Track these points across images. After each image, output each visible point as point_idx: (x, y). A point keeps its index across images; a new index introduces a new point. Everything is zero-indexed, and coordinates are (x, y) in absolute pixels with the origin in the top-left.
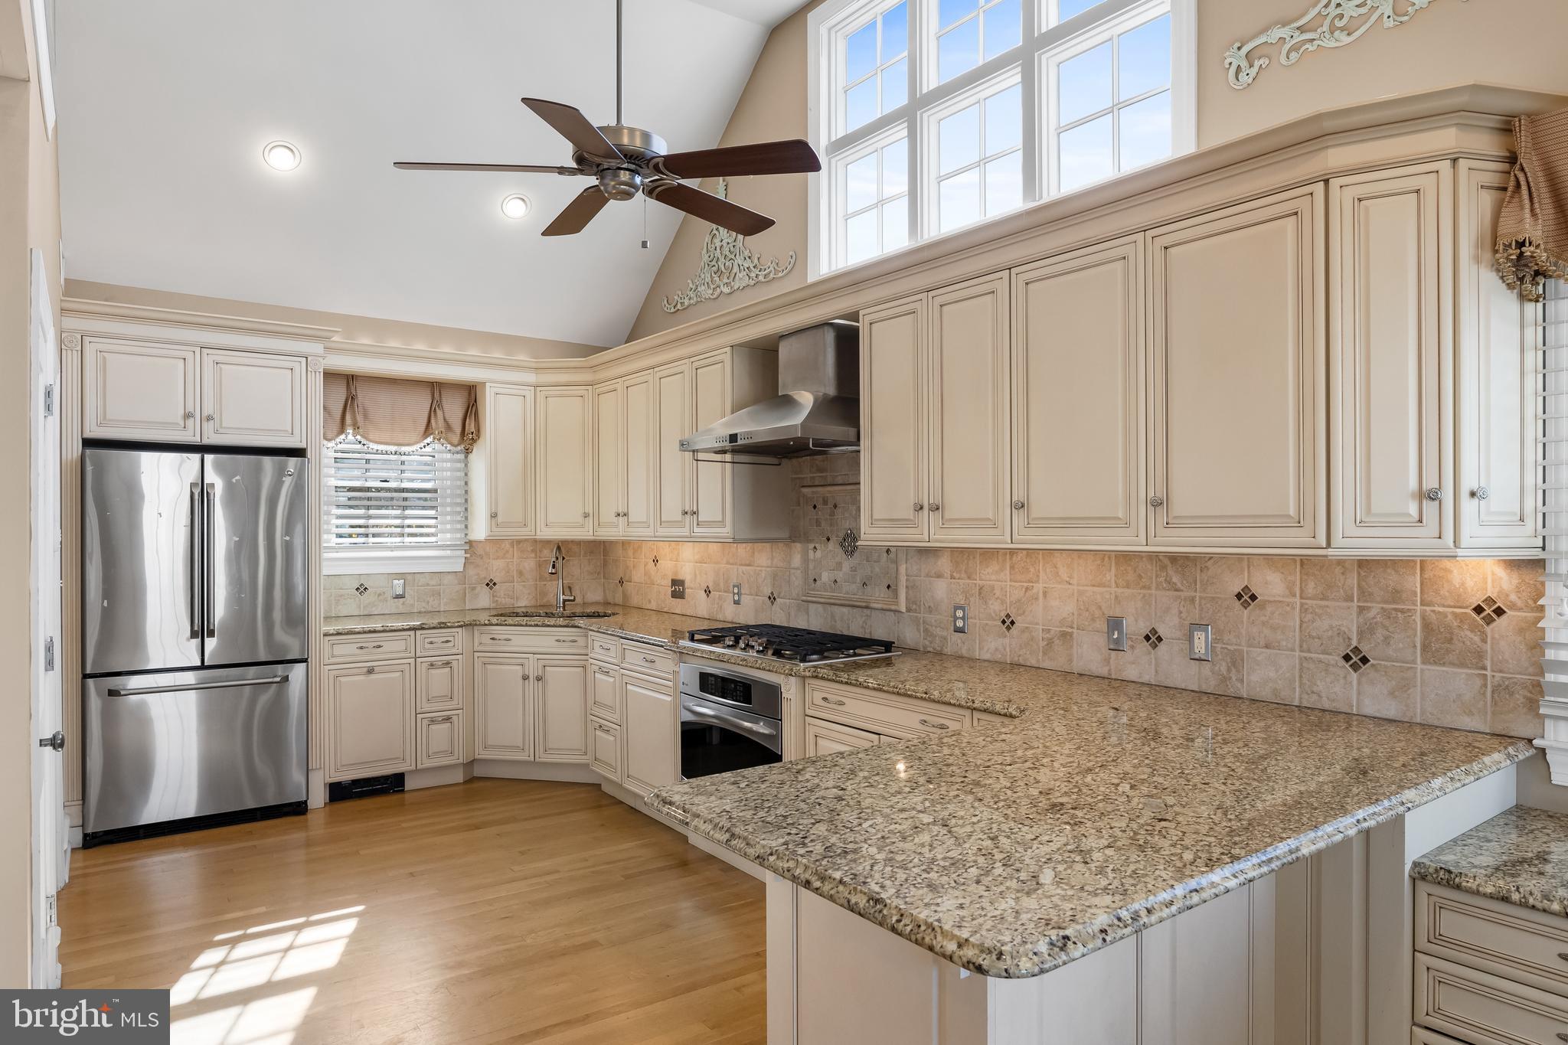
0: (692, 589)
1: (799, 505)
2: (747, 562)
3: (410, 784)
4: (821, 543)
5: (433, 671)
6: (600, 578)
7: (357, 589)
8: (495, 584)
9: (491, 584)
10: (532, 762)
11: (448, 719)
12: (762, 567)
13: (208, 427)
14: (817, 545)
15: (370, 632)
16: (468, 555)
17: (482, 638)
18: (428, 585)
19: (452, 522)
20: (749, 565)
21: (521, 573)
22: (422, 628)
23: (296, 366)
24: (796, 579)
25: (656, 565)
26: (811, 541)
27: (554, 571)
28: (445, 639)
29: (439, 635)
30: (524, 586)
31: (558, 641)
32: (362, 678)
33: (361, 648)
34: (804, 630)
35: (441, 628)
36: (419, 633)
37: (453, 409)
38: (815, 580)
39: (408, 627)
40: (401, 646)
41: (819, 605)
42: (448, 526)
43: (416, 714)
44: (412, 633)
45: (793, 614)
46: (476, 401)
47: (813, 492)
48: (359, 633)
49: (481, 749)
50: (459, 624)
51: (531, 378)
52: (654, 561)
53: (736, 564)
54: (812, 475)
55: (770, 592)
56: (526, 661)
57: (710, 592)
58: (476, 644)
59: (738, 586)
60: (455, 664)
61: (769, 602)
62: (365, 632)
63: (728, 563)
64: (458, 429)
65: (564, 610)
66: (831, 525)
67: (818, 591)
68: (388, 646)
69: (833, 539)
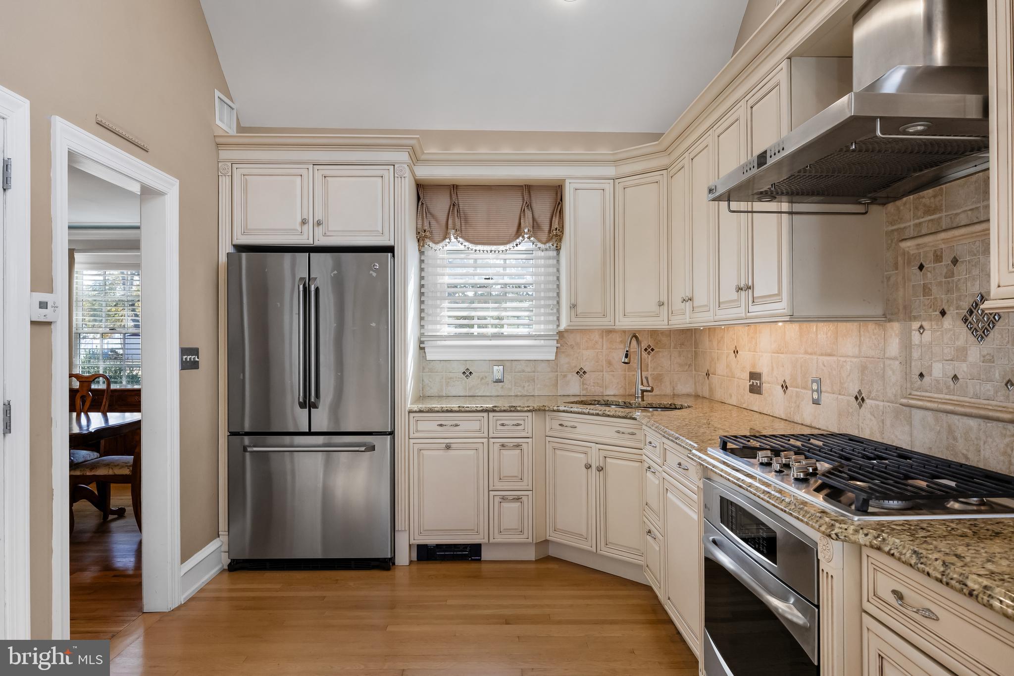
0: (769, 383)
1: (897, 269)
2: (829, 351)
3: (486, 555)
4: (931, 320)
5: (504, 452)
6: (692, 371)
7: (464, 373)
8: (584, 372)
9: (581, 373)
10: (593, 552)
11: (518, 499)
12: (848, 356)
13: (319, 231)
14: (925, 324)
15: (447, 411)
16: (559, 345)
17: (551, 423)
18: (524, 371)
19: (545, 314)
20: (830, 355)
21: (610, 363)
22: (493, 411)
23: (385, 173)
24: (893, 372)
25: (736, 357)
26: (915, 318)
27: (626, 360)
28: (515, 422)
29: (509, 418)
30: (613, 376)
31: (618, 432)
32: (441, 452)
33: (441, 425)
34: (897, 448)
35: (511, 411)
36: (491, 414)
37: (542, 207)
38: (921, 375)
39: (481, 409)
40: (475, 425)
41: (929, 413)
42: (542, 318)
43: (489, 491)
44: (485, 415)
45: (888, 423)
46: (561, 200)
47: (918, 245)
48: (438, 412)
49: (551, 531)
50: (528, 409)
51: (611, 171)
52: (734, 352)
53: (815, 354)
54: (917, 221)
55: (857, 390)
56: (588, 450)
57: (786, 387)
58: (548, 429)
59: (819, 381)
60: (524, 446)
61: (855, 404)
62: (443, 412)
63: (806, 353)
64: (546, 228)
65: (643, 400)
66: (948, 291)
67: (927, 391)
68: (464, 425)
69: (951, 312)
